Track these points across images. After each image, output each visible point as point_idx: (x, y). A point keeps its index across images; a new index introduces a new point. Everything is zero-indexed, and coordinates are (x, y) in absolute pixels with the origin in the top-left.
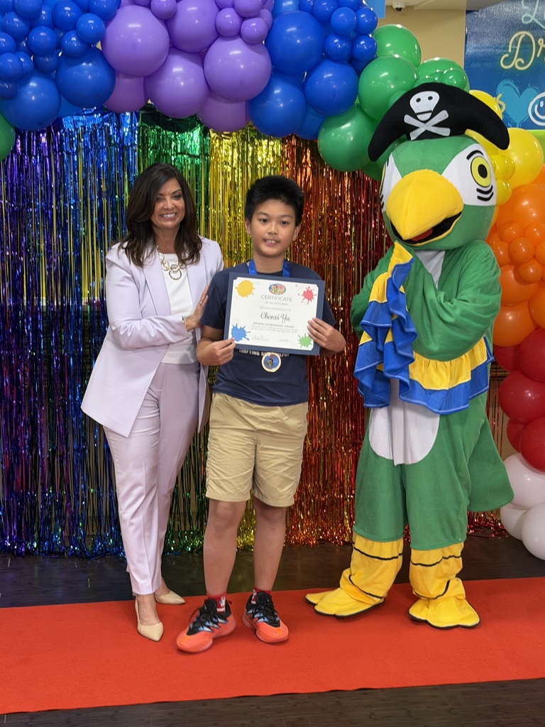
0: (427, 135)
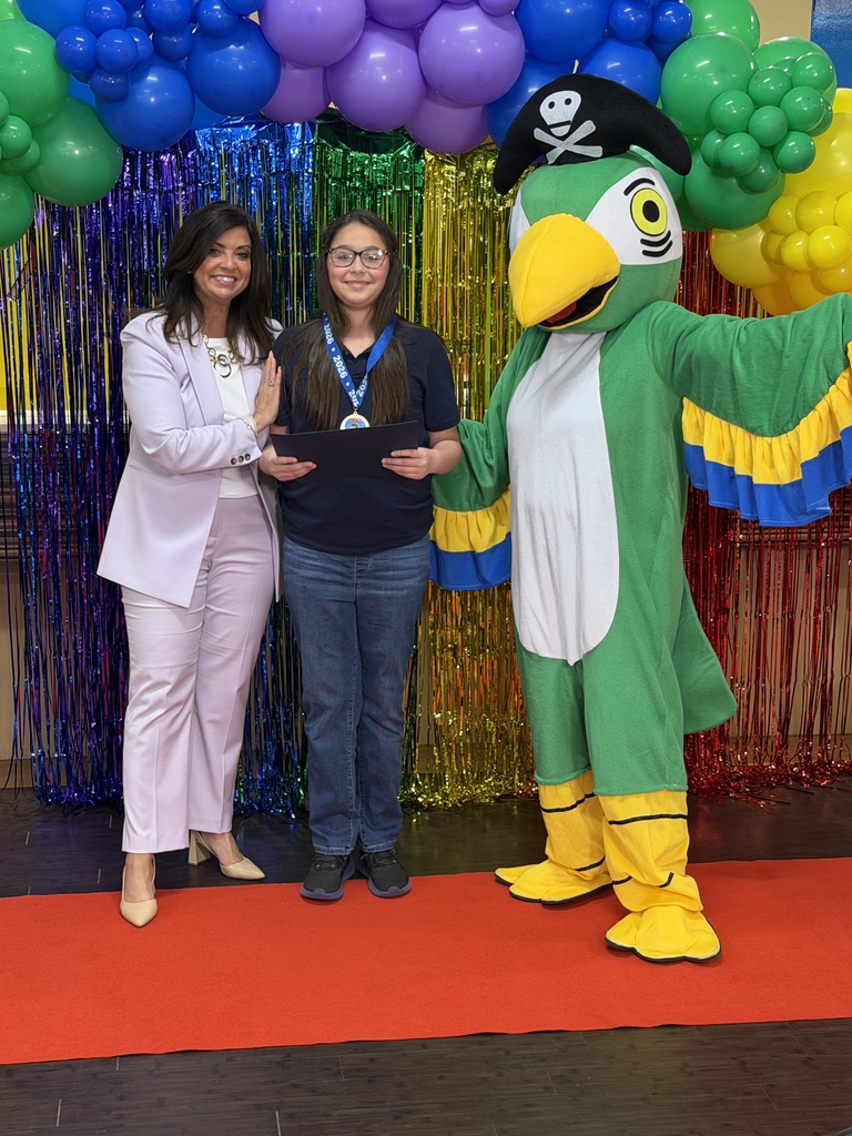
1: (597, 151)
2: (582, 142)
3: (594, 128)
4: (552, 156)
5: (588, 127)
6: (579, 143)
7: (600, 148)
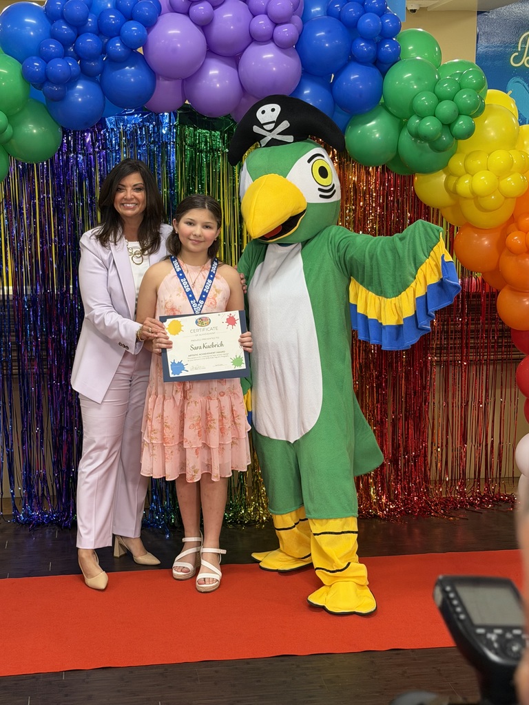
0: (273, 143)
1: (290, 138)
2: (282, 133)
3: (289, 125)
4: (264, 142)
5: (285, 125)
6: (281, 133)
7: (292, 137)
